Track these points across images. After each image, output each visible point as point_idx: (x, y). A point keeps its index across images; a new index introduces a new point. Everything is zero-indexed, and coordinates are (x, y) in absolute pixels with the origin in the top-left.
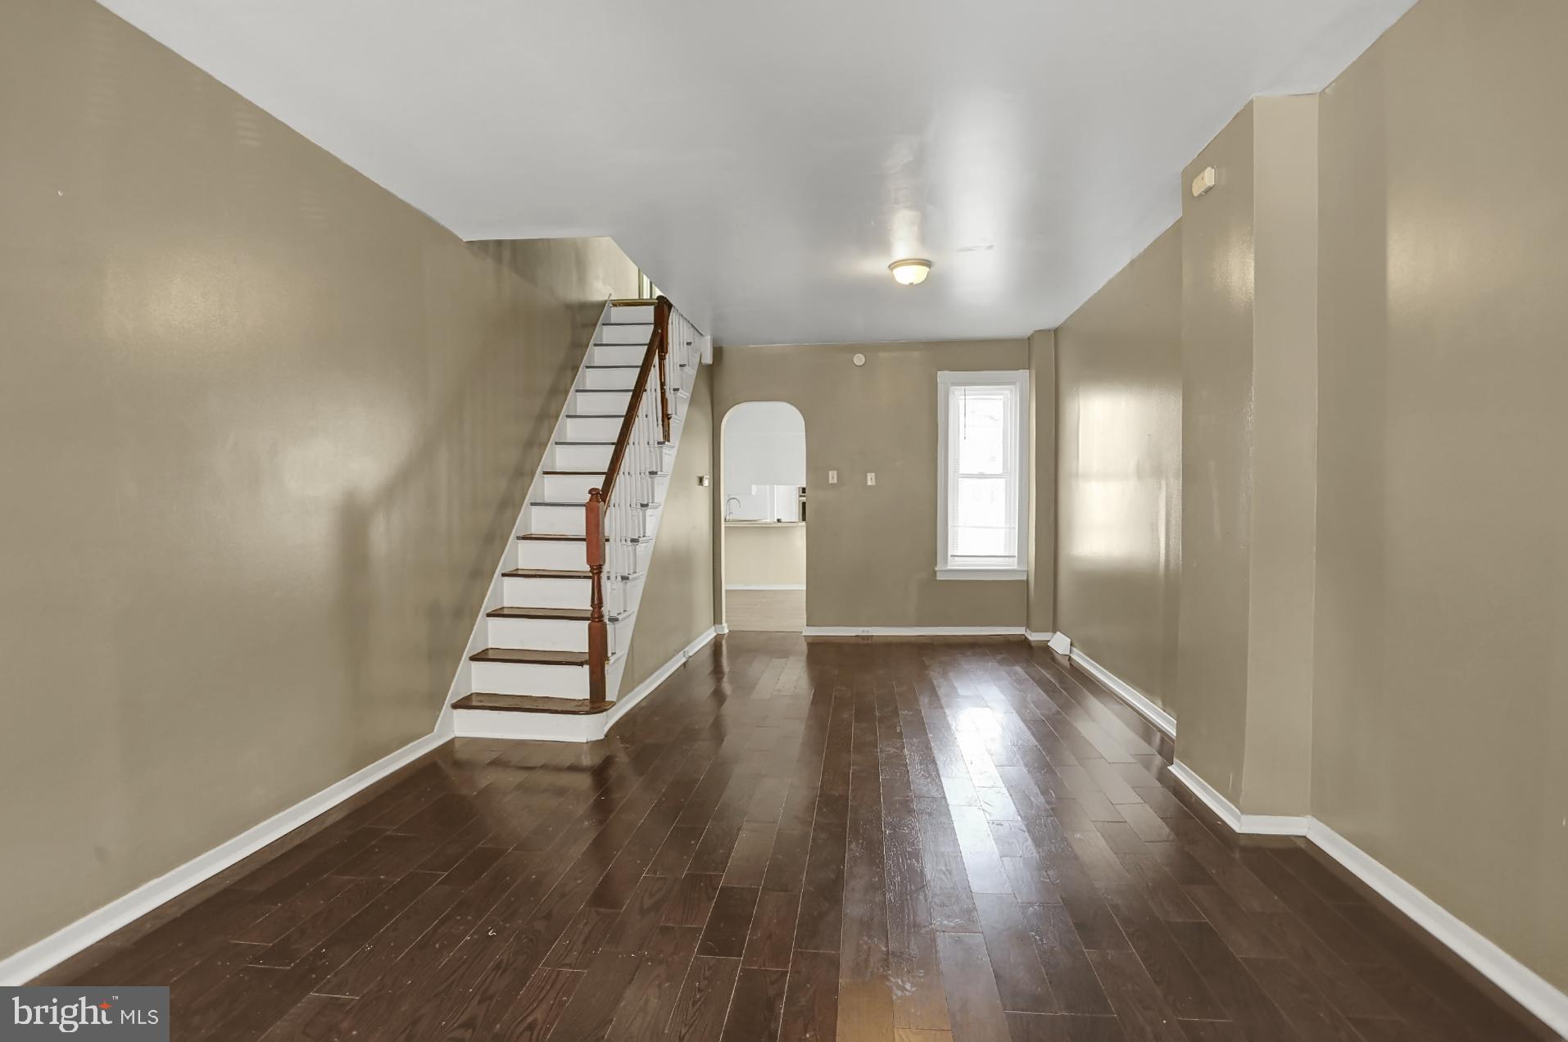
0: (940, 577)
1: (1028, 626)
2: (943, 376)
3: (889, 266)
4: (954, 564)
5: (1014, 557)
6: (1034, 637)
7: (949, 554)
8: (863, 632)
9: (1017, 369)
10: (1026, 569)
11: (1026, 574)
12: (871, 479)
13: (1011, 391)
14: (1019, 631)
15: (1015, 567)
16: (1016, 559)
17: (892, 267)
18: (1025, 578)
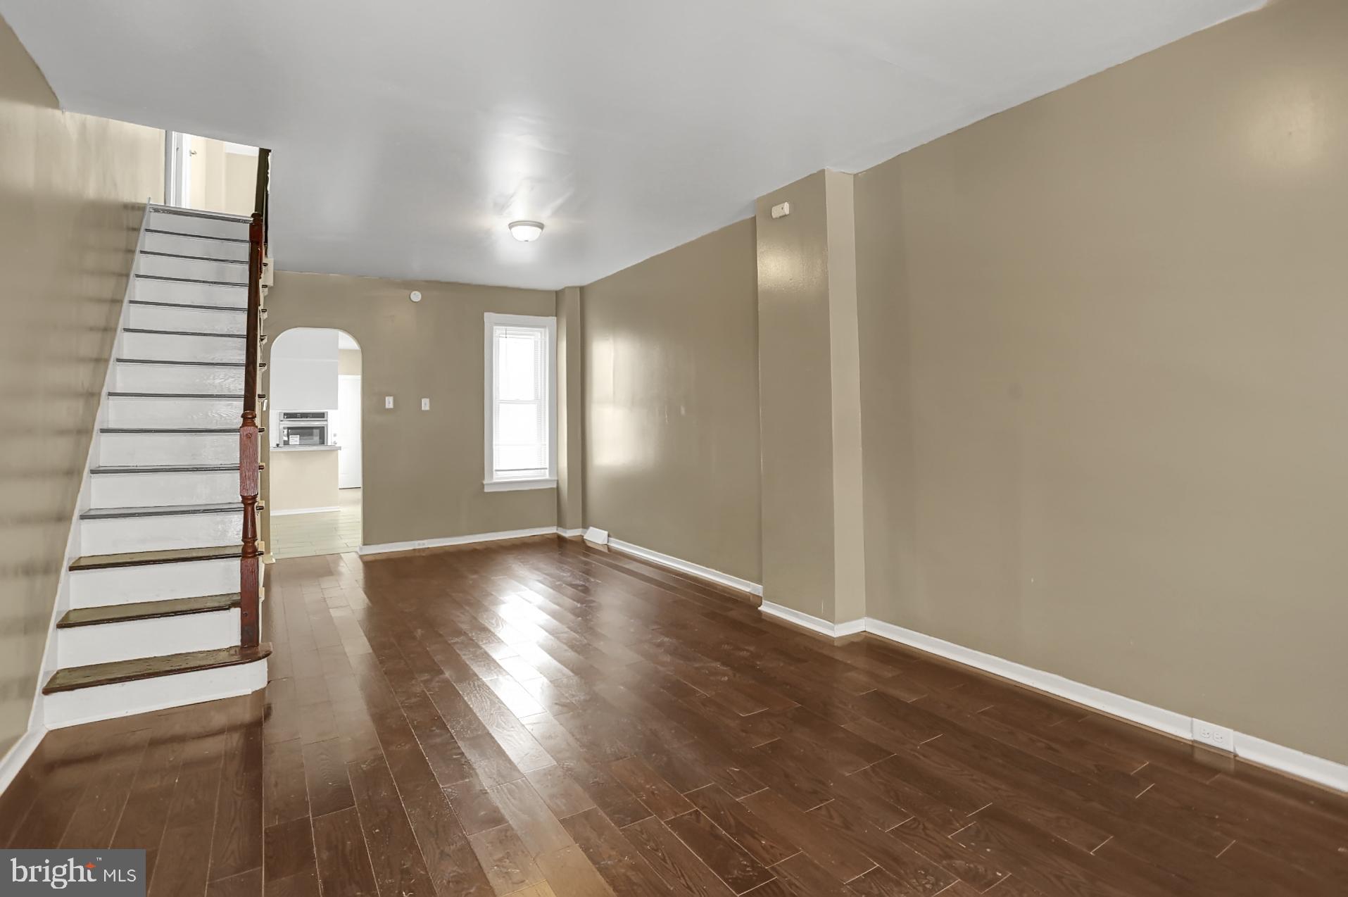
0: (487, 490)
1: (560, 524)
2: (488, 316)
3: (510, 224)
4: (498, 477)
5: (546, 469)
6: (568, 534)
7: (494, 468)
8: (419, 544)
9: (548, 316)
10: (556, 479)
11: (556, 482)
12: (426, 404)
13: (541, 333)
14: (552, 530)
15: (547, 477)
16: (547, 471)
17: (511, 226)
18: (555, 486)
